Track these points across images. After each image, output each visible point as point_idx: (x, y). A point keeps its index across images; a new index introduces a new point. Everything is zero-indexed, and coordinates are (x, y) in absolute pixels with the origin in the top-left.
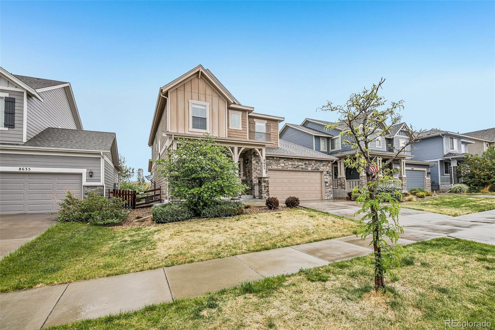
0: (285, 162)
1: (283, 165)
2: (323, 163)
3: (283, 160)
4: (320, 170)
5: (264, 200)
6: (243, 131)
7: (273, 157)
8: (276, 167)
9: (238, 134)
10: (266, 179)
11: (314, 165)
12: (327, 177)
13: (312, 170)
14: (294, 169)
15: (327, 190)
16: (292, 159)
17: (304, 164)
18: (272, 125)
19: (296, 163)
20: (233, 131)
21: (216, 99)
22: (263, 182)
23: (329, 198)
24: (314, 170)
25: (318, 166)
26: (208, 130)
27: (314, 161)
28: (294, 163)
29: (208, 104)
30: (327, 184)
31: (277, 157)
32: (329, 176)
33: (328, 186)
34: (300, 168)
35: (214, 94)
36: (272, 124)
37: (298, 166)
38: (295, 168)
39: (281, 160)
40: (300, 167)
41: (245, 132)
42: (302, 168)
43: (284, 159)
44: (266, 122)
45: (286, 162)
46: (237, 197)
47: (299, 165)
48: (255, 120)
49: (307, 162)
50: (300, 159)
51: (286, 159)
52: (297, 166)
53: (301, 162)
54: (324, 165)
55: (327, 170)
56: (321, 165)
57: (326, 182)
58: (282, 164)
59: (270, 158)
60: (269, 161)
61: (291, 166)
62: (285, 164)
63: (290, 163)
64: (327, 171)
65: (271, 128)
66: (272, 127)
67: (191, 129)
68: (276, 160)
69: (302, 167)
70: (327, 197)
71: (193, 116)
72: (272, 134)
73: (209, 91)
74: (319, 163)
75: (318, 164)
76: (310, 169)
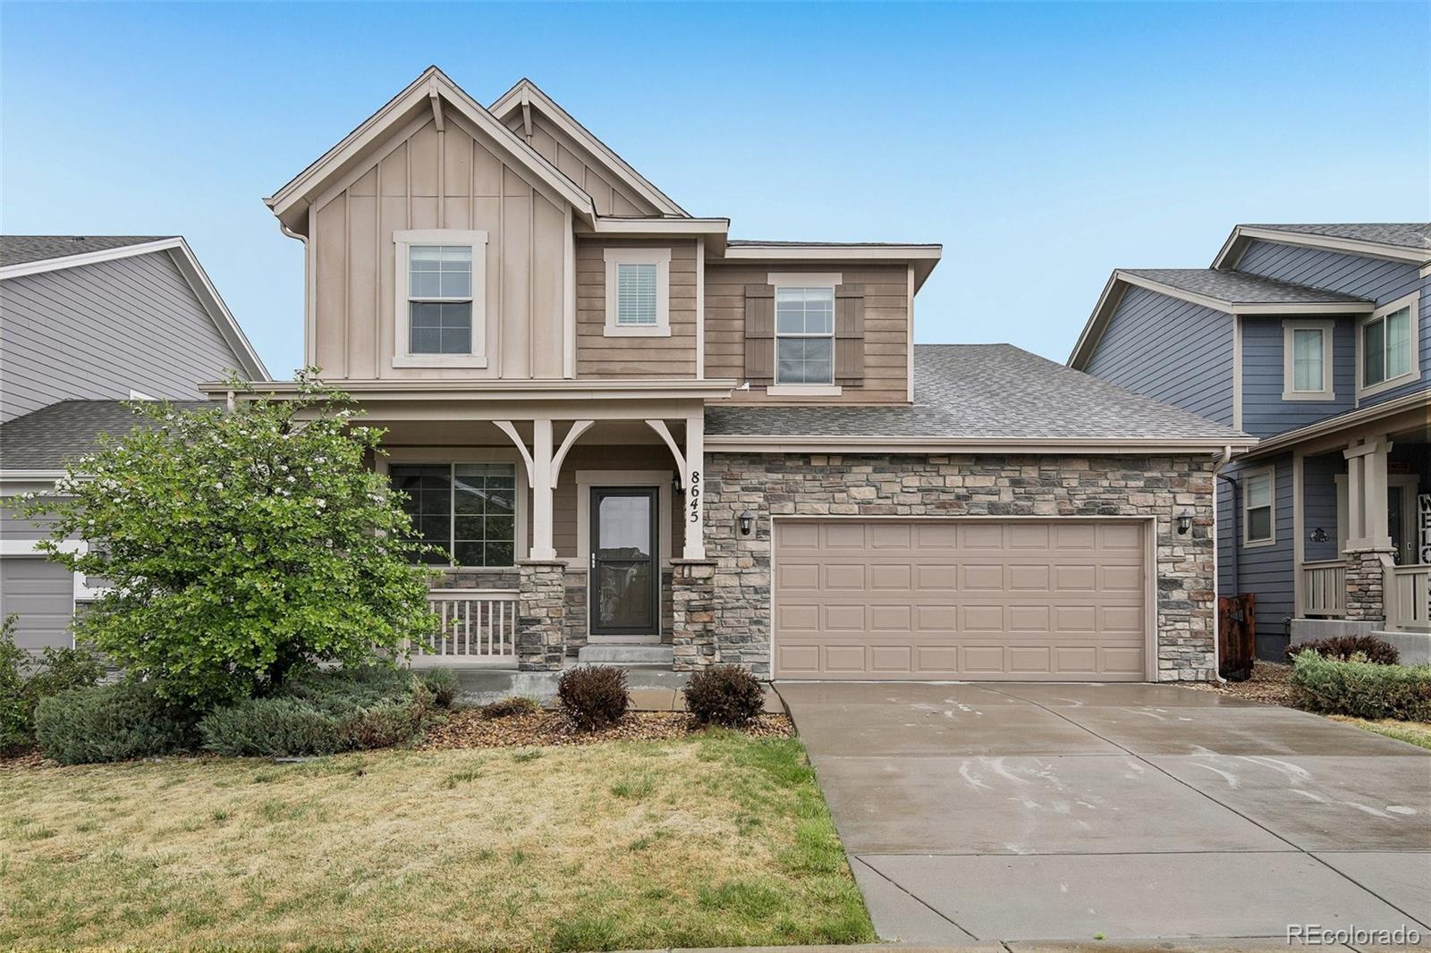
0: (878, 476)
1: (868, 493)
2: (1150, 470)
3: (869, 469)
4: (1126, 510)
5: (680, 674)
6: (678, 342)
7: (806, 457)
8: (823, 508)
9: (652, 355)
10: (697, 573)
11: (1076, 486)
12: (1179, 551)
13: (1060, 512)
14: (942, 515)
15: (1179, 625)
16: (923, 459)
17: (1006, 482)
18: (870, 290)
19: (958, 480)
20: (625, 343)
21: (519, 209)
22: (679, 584)
23: (1187, 674)
24: (1080, 511)
25: (1111, 490)
26: (478, 356)
27: (1084, 466)
28: (938, 482)
29: (477, 239)
30: (1178, 595)
31: (829, 456)
32: (1196, 544)
33: (1179, 605)
34: (976, 505)
35: (513, 188)
36: (871, 287)
37: (967, 498)
38: (942, 505)
39: (855, 469)
40: (976, 498)
41: (687, 342)
42: (993, 508)
43: (873, 463)
44: (837, 279)
45: (888, 476)
46: (535, 659)
47: (973, 492)
48: (773, 279)
49: (1030, 473)
50: (979, 458)
51: (885, 463)
52: (958, 497)
53: (987, 473)
54: (1158, 480)
55: (1178, 511)
56: (1132, 484)
57: (1167, 584)
58: (861, 489)
59: (788, 464)
60: (780, 476)
61: (917, 498)
62: (878, 489)
63: (912, 481)
64: (1179, 519)
65: (863, 308)
66: (869, 302)
67: (403, 356)
68: (822, 470)
69: (994, 498)
70: (1178, 667)
71: (411, 301)
72: (868, 336)
73: (487, 179)
74: (1123, 472)
75: (1112, 478)
76: (1047, 509)
